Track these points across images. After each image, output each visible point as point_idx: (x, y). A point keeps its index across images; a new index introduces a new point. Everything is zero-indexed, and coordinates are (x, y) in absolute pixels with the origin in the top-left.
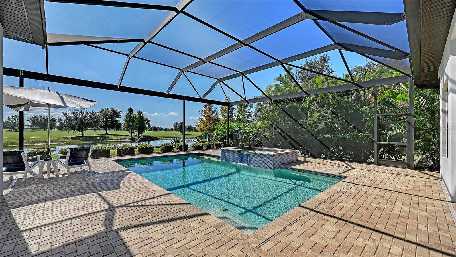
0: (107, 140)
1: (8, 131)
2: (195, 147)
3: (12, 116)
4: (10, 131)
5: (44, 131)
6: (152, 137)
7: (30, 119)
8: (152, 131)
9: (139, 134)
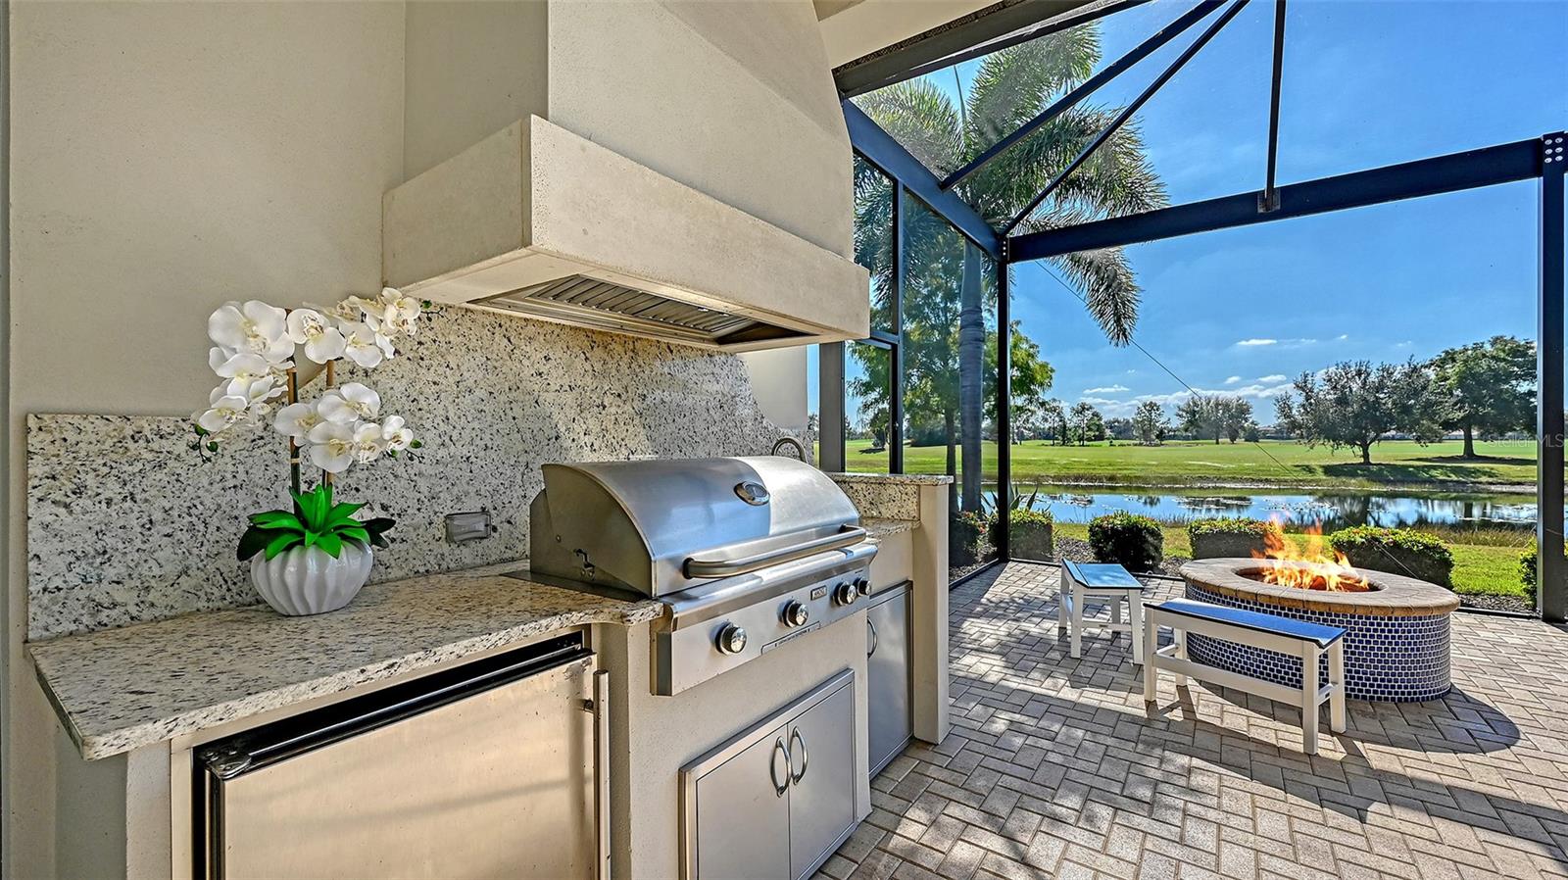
1: (1136, 445)
3: (1145, 406)
4: (1141, 444)
5: (1217, 443)
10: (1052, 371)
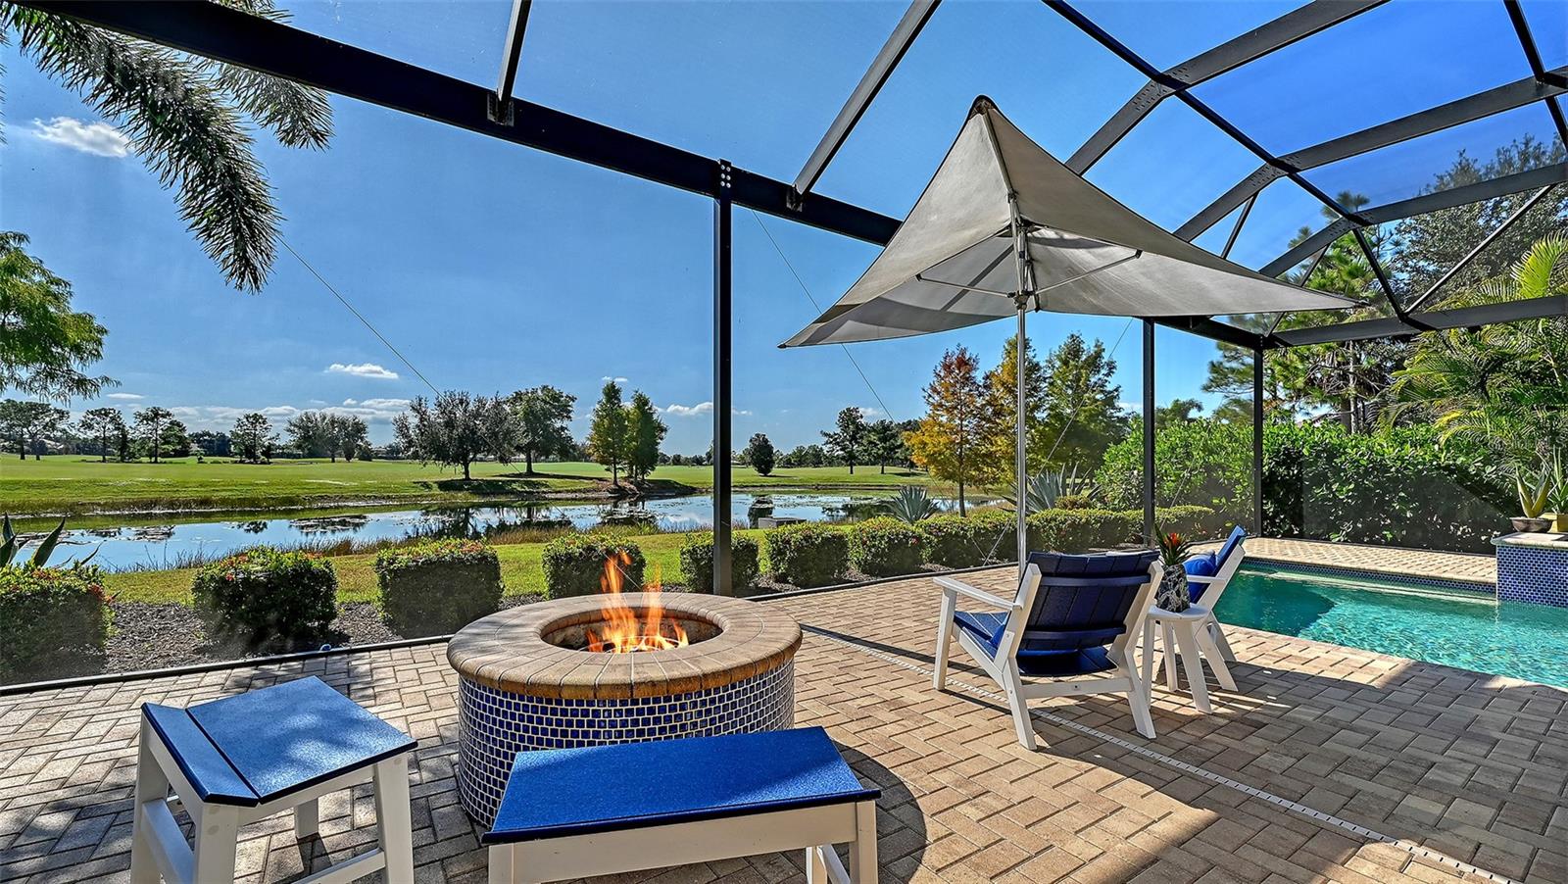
1: (236, 462)
3: (247, 417)
4: (241, 462)
5: (333, 461)
7: (295, 426)
9: (637, 476)
10: (102, 331)
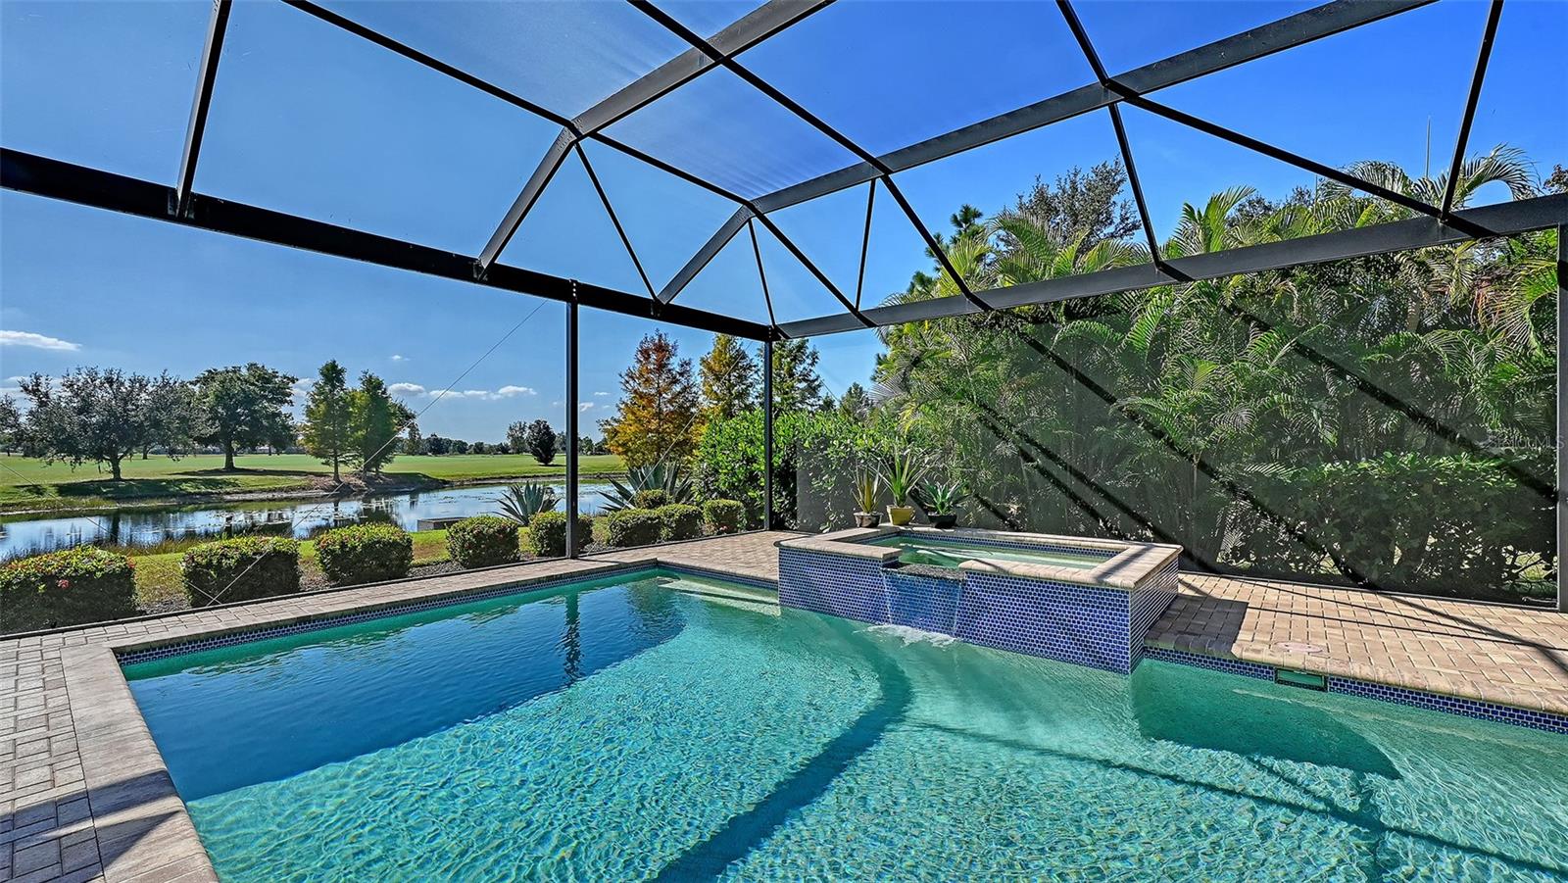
0: (228, 493)
2: (623, 529)
6: (424, 476)
8: (426, 454)
9: (367, 468)
